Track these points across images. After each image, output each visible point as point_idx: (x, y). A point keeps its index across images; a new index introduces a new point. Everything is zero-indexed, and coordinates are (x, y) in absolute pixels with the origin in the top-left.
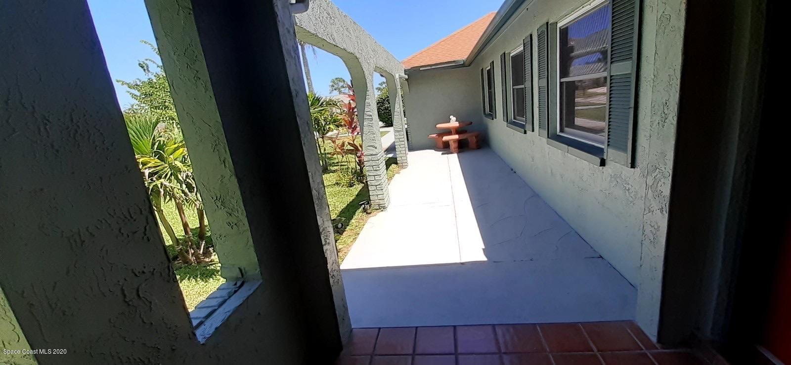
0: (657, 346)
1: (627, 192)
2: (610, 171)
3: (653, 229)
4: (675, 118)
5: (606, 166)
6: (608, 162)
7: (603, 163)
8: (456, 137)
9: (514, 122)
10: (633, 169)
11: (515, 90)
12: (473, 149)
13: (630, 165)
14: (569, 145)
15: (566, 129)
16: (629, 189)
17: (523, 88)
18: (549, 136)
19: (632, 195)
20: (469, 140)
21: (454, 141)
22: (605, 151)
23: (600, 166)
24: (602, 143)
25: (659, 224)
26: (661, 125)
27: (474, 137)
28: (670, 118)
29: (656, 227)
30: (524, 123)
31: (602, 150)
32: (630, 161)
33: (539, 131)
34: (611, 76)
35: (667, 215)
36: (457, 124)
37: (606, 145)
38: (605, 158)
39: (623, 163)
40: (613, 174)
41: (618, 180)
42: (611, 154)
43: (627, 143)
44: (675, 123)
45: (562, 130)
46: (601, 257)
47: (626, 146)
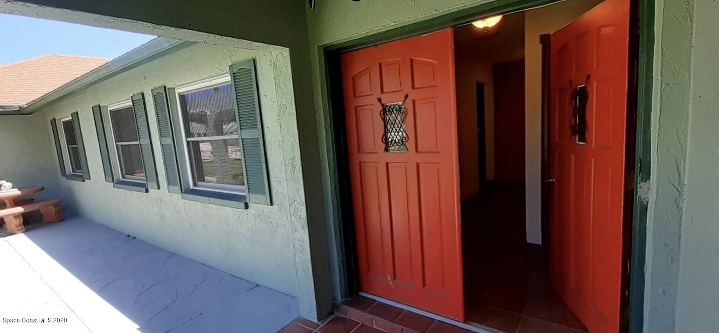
0: (319, 323)
1: (270, 225)
2: (254, 212)
3: (300, 242)
4: (301, 167)
5: (249, 208)
6: (250, 205)
7: (247, 207)
8: (20, 210)
9: (123, 181)
10: (272, 206)
11: (120, 147)
12: (51, 223)
13: (270, 204)
14: (210, 197)
15: (199, 183)
16: (271, 223)
17: (138, 145)
18: (183, 191)
19: (275, 226)
20: (42, 211)
21: (16, 216)
22: (247, 196)
23: (245, 209)
24: (244, 191)
25: (303, 238)
26: (292, 173)
27: (52, 206)
28: (297, 167)
29: (302, 240)
30: (145, 182)
31: (244, 197)
32: (269, 201)
33: (168, 188)
34: (242, 139)
35: (307, 230)
36: (16, 192)
37: (248, 192)
38: (248, 202)
39: (263, 203)
40: (256, 214)
41: (262, 217)
42: (252, 198)
43: (264, 188)
44: (301, 170)
45: (195, 185)
46: (257, 285)
47: (265, 190)
